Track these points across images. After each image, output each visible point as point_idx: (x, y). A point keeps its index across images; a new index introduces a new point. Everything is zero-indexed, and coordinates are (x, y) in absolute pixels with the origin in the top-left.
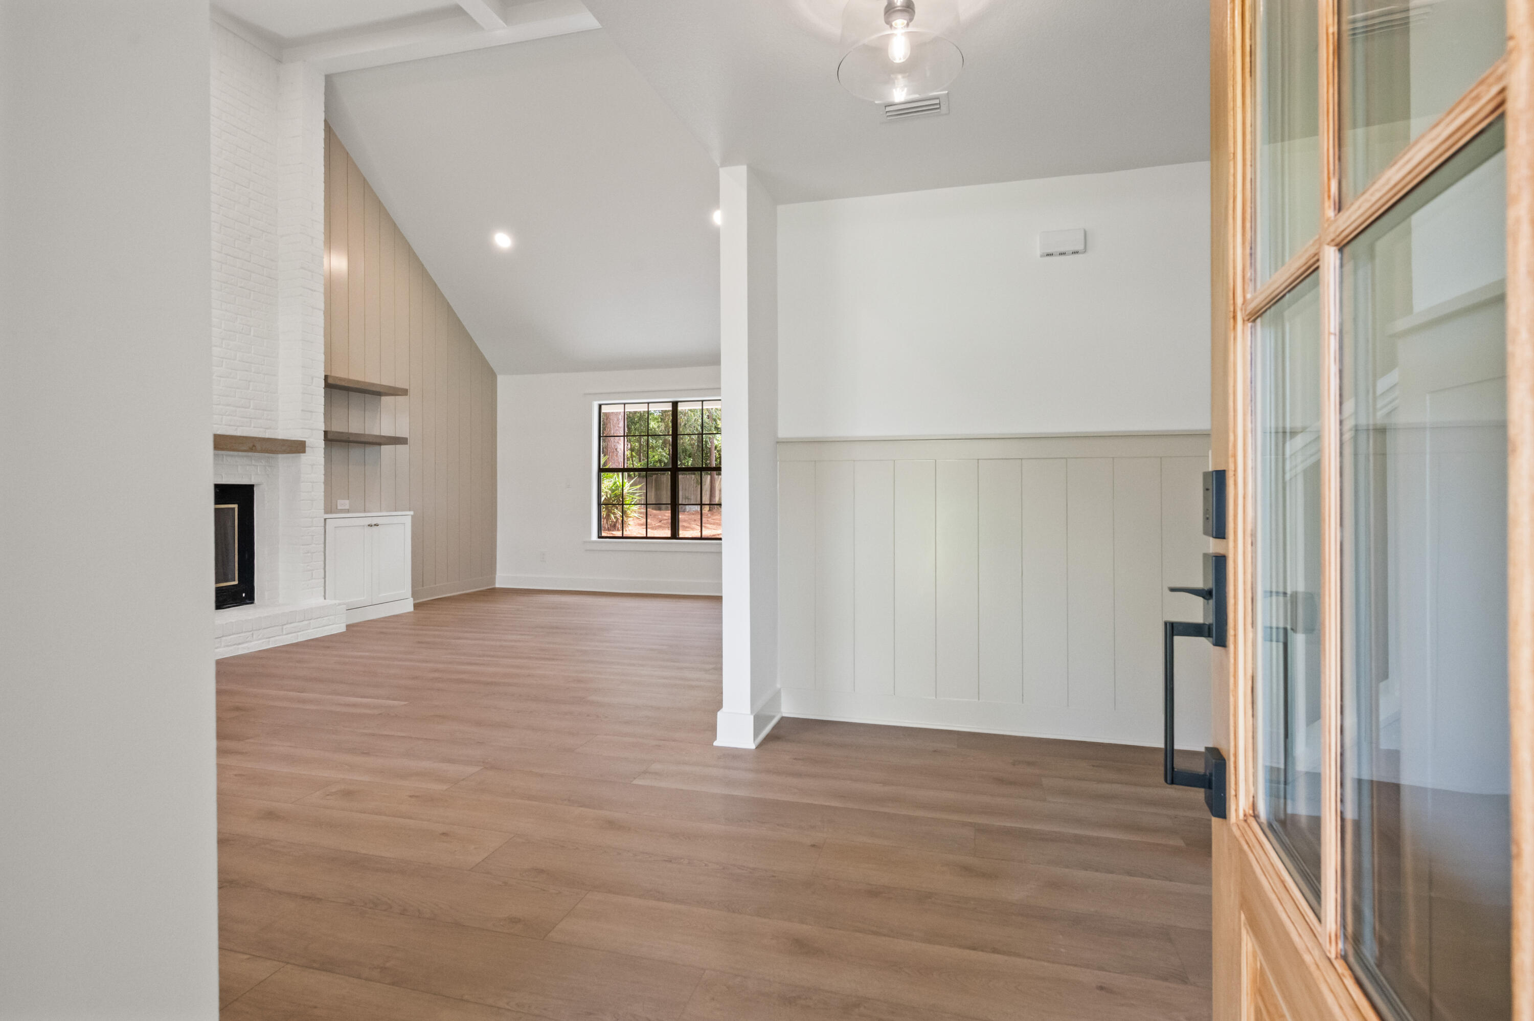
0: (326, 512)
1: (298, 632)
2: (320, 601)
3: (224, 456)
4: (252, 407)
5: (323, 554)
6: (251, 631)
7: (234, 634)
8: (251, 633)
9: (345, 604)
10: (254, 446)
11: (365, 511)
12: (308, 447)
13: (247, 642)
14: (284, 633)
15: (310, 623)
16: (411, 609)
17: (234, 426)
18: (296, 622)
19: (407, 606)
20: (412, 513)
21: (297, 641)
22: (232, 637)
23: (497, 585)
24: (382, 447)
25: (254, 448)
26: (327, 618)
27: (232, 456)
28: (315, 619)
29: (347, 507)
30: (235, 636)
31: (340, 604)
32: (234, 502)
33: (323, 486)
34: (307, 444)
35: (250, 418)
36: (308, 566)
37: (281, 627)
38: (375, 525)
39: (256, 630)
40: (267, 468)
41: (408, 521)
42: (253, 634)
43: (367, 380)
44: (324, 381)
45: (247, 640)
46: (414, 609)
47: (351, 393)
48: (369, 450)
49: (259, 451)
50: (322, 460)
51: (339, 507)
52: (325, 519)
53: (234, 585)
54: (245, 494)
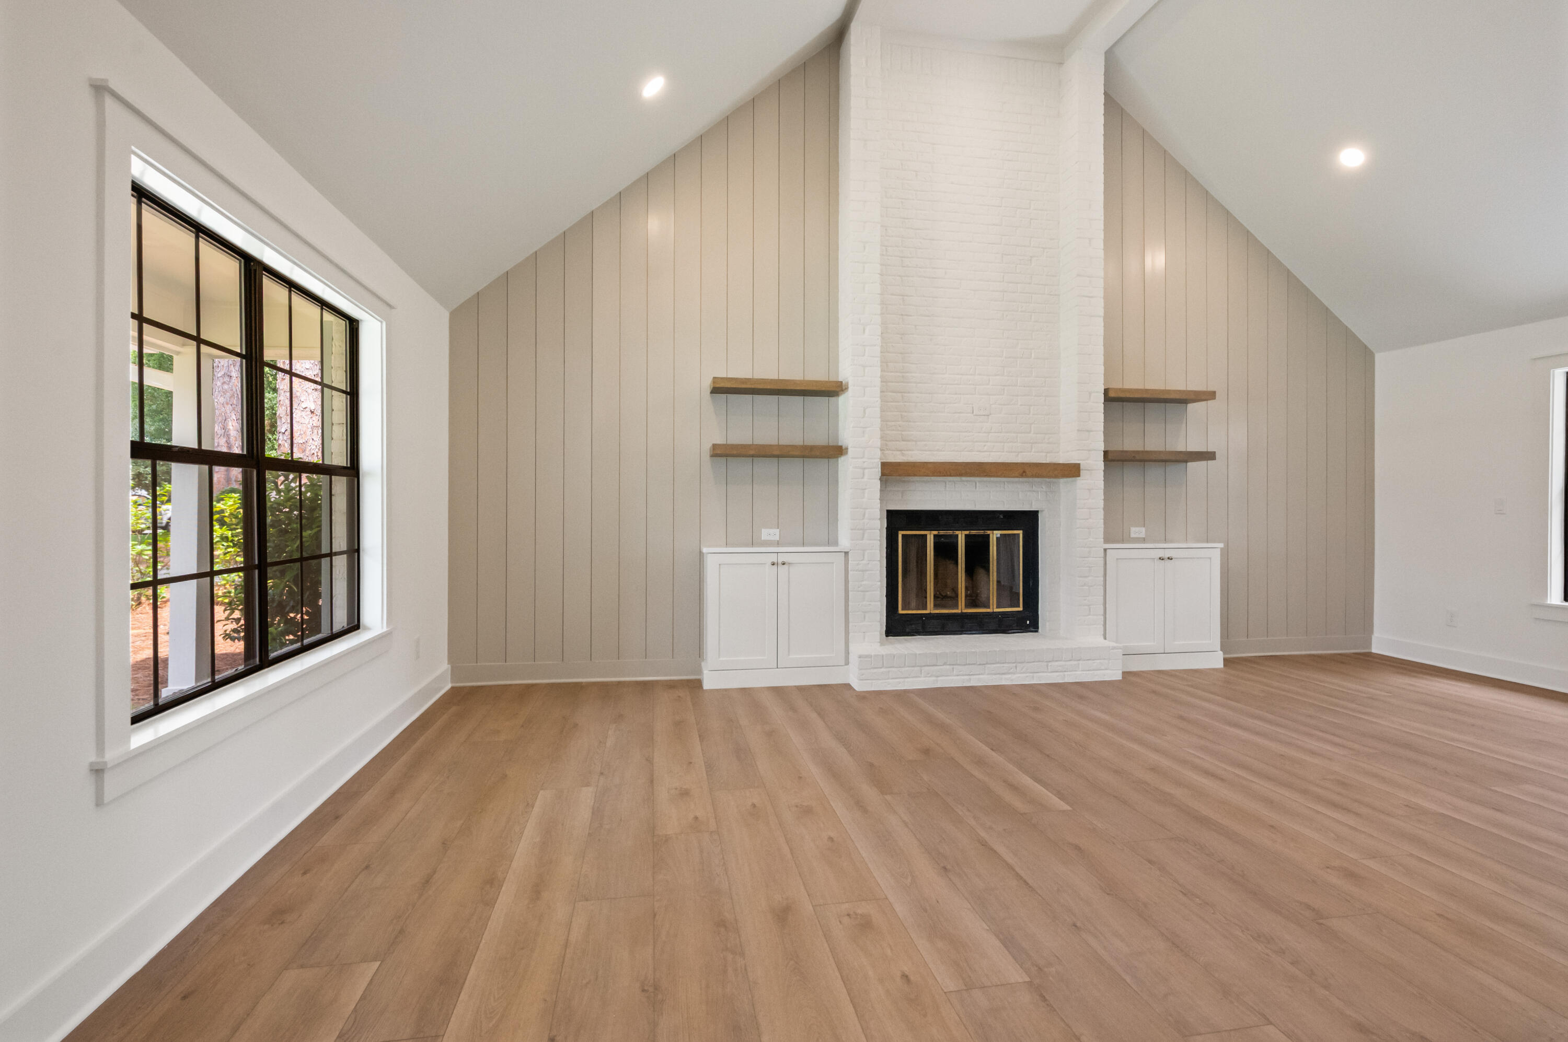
0: (1107, 542)
1: (1065, 671)
2: (1099, 641)
3: (1006, 483)
4: (1032, 432)
5: (1102, 588)
6: (1014, 663)
7: (998, 663)
8: (1014, 665)
9: (1120, 649)
10: (1024, 472)
11: (1166, 541)
12: (1082, 470)
13: (1009, 673)
14: (1049, 670)
15: (1079, 664)
16: (1220, 665)
17: (1016, 452)
18: (1061, 661)
19: (1216, 661)
20: (1221, 545)
21: (1063, 682)
22: (995, 665)
23: (1375, 650)
24: (1189, 464)
25: (1024, 474)
26: (1098, 661)
27: (1013, 482)
28: (1084, 660)
29: (1143, 535)
30: (998, 665)
31: (1114, 648)
32: (1018, 528)
33: (1102, 512)
34: (1082, 467)
35: (1030, 443)
36: (1085, 600)
37: (1046, 664)
38: (1168, 558)
39: (1020, 663)
40: (1048, 493)
41: (1216, 555)
42: (1016, 667)
44: (1103, 395)
45: (1010, 672)
46: (1224, 665)
47: (1147, 405)
48: (1172, 469)
49: (1033, 476)
50: (1101, 484)
51: (1133, 535)
52: (1105, 550)
53: (1018, 612)
54: (1028, 523)
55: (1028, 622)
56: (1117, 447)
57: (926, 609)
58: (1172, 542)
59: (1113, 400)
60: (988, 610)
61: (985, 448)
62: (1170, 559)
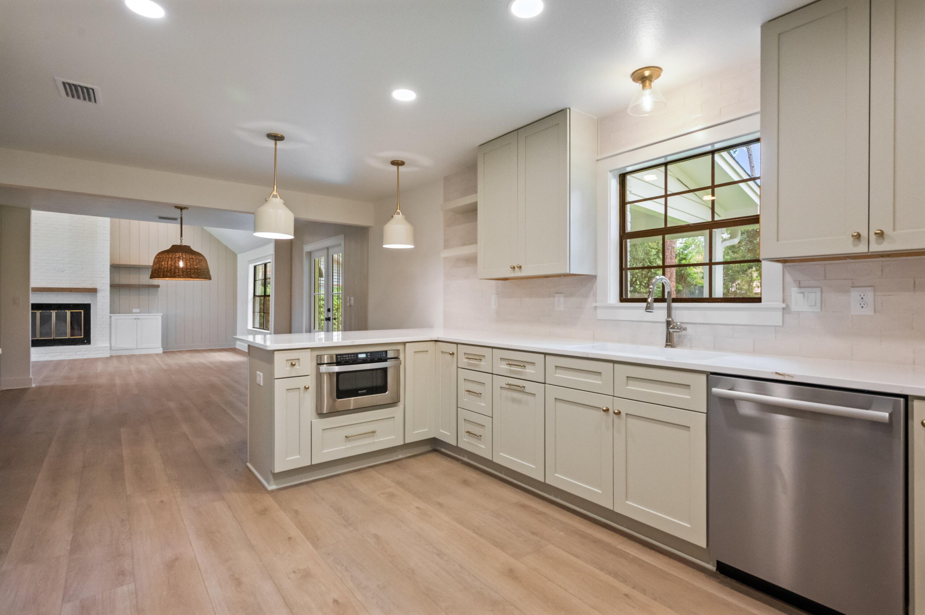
0: (110, 313)
5: (109, 328)
11: (149, 313)
20: (163, 314)
23: (237, 347)
29: (139, 312)
32: (82, 309)
33: (109, 304)
35: (84, 281)
36: (101, 333)
40: (93, 298)
41: (160, 318)
43: (131, 264)
44: (110, 265)
50: (108, 295)
52: (111, 316)
53: (81, 338)
54: (87, 308)
55: (86, 341)
56: (117, 282)
58: (151, 313)
59: (115, 268)
60: (66, 338)
61: (62, 282)
62: (139, 319)
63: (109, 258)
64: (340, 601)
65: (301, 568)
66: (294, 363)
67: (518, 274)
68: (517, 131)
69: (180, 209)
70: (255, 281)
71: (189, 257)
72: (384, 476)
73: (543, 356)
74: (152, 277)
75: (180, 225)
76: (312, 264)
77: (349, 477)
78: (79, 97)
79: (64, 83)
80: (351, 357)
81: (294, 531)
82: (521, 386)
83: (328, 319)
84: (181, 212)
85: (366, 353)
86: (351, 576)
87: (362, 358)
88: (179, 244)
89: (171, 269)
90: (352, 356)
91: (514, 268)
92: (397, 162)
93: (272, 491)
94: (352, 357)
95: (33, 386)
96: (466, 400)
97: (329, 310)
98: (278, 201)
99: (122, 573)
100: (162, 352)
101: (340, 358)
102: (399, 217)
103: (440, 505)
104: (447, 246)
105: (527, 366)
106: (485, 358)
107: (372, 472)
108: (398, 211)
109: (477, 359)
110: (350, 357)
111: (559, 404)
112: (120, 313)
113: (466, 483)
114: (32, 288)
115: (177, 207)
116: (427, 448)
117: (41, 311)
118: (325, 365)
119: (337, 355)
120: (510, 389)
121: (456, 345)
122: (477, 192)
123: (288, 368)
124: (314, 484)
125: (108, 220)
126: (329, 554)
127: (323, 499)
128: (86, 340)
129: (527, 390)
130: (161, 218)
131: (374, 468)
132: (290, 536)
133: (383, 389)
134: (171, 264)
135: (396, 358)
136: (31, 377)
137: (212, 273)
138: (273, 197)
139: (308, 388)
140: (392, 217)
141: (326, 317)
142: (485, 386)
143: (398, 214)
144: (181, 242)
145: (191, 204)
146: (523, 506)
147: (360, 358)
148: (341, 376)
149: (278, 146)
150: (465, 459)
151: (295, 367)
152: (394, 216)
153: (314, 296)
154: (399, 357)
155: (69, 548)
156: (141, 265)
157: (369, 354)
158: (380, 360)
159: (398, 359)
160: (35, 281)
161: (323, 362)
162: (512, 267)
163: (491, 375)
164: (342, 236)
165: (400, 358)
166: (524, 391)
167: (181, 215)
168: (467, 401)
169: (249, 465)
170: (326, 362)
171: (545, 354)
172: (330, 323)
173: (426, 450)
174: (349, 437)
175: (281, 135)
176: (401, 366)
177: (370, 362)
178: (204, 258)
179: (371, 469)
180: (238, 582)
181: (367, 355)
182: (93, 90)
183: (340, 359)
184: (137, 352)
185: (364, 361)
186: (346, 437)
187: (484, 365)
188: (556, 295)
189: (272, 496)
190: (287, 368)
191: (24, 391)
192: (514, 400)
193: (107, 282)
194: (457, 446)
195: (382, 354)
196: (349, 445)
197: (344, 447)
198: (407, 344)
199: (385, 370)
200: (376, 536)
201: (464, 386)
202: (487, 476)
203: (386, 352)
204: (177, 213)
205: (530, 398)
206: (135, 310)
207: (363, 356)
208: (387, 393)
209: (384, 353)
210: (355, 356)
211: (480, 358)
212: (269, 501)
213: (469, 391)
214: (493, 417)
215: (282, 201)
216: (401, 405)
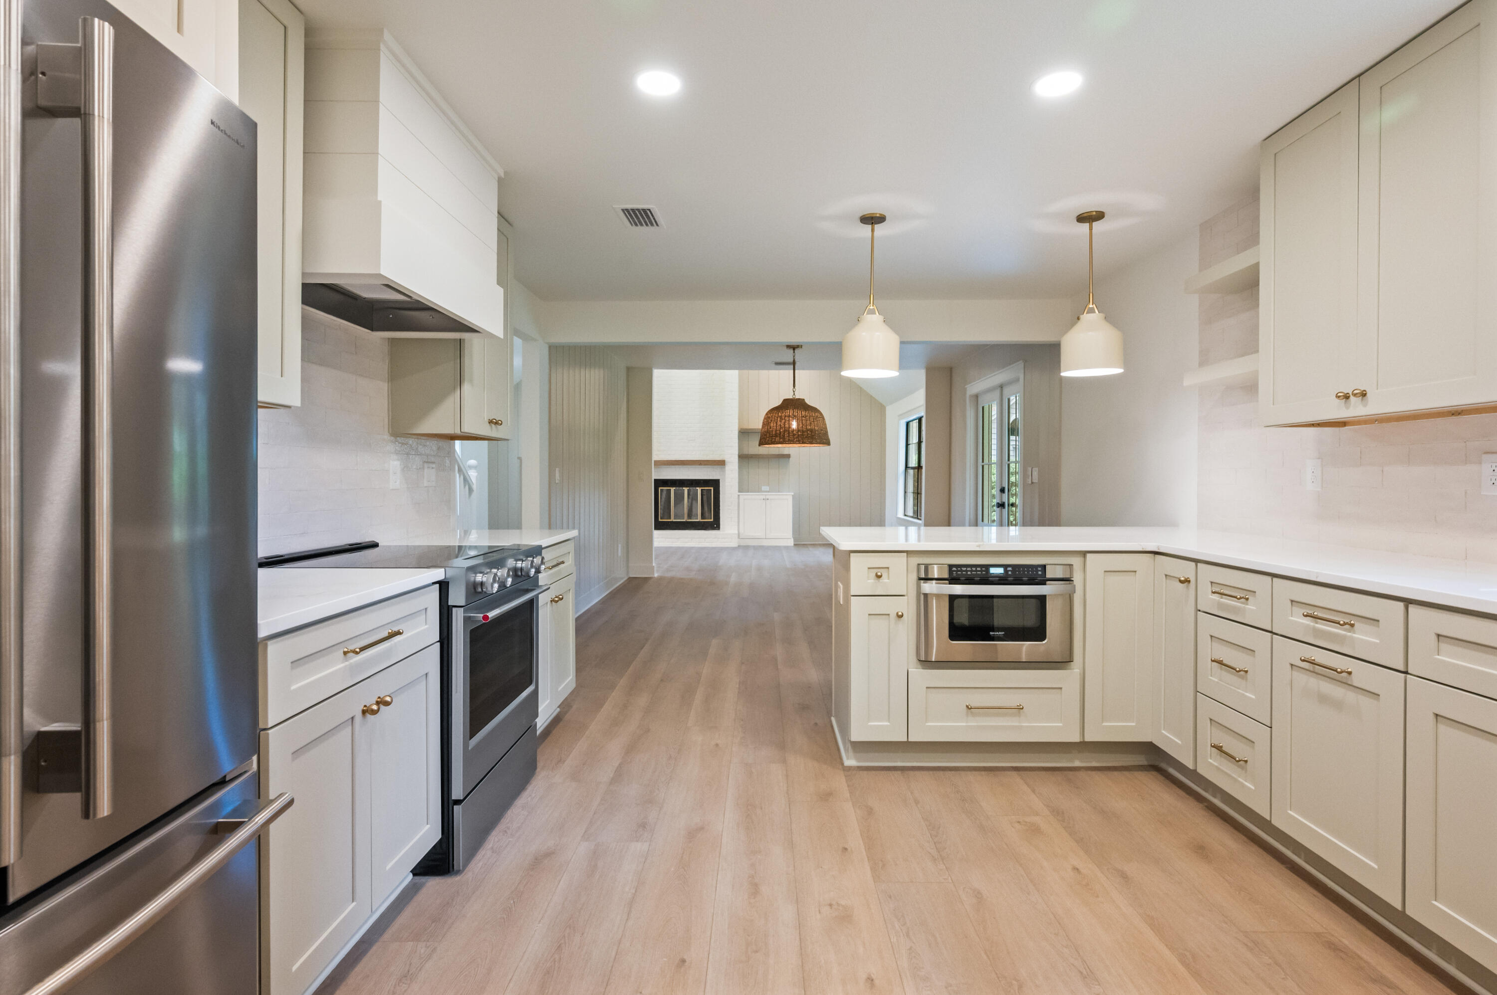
0: (739, 492)
3: (705, 468)
5: (737, 511)
11: (779, 492)
12: (727, 462)
29: (768, 490)
32: (710, 486)
33: (737, 479)
34: (731, 461)
36: (729, 515)
40: (720, 472)
41: (791, 499)
44: (737, 431)
48: (782, 461)
49: (705, 465)
50: (737, 467)
51: (763, 490)
52: (739, 495)
53: (711, 521)
54: (715, 484)
56: (745, 452)
57: (670, 519)
58: (781, 492)
59: (744, 434)
60: (697, 521)
61: (691, 453)
62: (768, 499)
63: (737, 421)
64: (877, 982)
65: (843, 902)
66: (879, 574)
67: (1356, 409)
68: (1358, 78)
69: (792, 349)
70: (907, 445)
71: (802, 414)
72: (1034, 791)
73: (1401, 605)
74: (761, 444)
75: (792, 371)
76: (982, 415)
77: (971, 777)
78: (642, 225)
79: (623, 210)
80: (976, 571)
81: (856, 842)
82: (1339, 670)
83: (1001, 505)
84: (794, 352)
85: (1005, 567)
86: (911, 948)
87: (997, 574)
88: (791, 397)
89: (780, 433)
90: (979, 569)
91: (1347, 397)
92: (1089, 214)
93: (850, 768)
94: (979, 571)
95: (656, 575)
96: (1213, 679)
97: (1002, 490)
98: (877, 318)
99: (643, 826)
100: (793, 545)
101: (957, 571)
102: (1092, 319)
103: (1124, 876)
104: (1204, 361)
105: (1358, 625)
106: (1255, 596)
107: (1015, 777)
108: (1091, 306)
109: (1236, 597)
110: (974, 571)
111: (1443, 728)
112: (748, 492)
113: (1201, 851)
114: (655, 461)
115: (789, 347)
116: (1141, 760)
117: (675, 488)
118: (934, 582)
119: (951, 566)
120: (1314, 672)
121: (1193, 564)
122: (1259, 243)
123: (872, 581)
124: (911, 773)
125: (735, 373)
126: (890, 897)
127: (917, 802)
128: (715, 525)
129: (1356, 680)
130: (777, 364)
131: (1021, 772)
132: (846, 847)
133: (1038, 633)
134: (780, 426)
135: (1068, 580)
136: (654, 565)
137: (832, 435)
138: (867, 314)
139: (902, 616)
140: (1078, 319)
141: (998, 502)
142: (1254, 656)
143: (1091, 311)
144: (794, 394)
145: (805, 341)
146: (1334, 948)
147: (993, 574)
148: (956, 602)
149: (876, 233)
150: (1217, 802)
151: (881, 580)
152: (1081, 317)
153: (983, 466)
154: (1072, 579)
155: (611, 776)
156: (750, 429)
157: (1010, 569)
158: (1032, 582)
159: (1071, 582)
160: (658, 454)
161: (930, 576)
162: (1339, 397)
163: (1269, 634)
164: (1021, 364)
165: (1073, 581)
166: (1349, 683)
167: (794, 356)
168: (1218, 683)
169: (833, 719)
170: (936, 576)
171: (1408, 602)
172: (1005, 511)
173: (1136, 763)
174: (971, 708)
175: (881, 214)
176: (1075, 595)
177: (1014, 582)
178: (821, 414)
179: (1014, 773)
180: (755, 889)
181: (1006, 571)
182: (649, 210)
183: (956, 573)
184: (766, 543)
185: (1001, 581)
186: (967, 707)
187: (1253, 611)
188: (1485, 457)
189: (846, 776)
190: (869, 581)
191: (646, 580)
192: (1323, 699)
193: (736, 452)
194: (1195, 771)
195: (1034, 571)
196: (973, 722)
197: (964, 724)
198: (1088, 555)
199: (1042, 599)
200: (978, 895)
201: (1208, 650)
202: (1261, 851)
203: (1044, 567)
204: (788, 356)
205: (1365, 702)
206: (764, 488)
207: (1000, 571)
208: (1044, 642)
209: (1040, 569)
210: (984, 571)
211: (1245, 596)
212: (839, 782)
213: (1220, 663)
214: (1273, 727)
215: (881, 318)
216: (1076, 668)
